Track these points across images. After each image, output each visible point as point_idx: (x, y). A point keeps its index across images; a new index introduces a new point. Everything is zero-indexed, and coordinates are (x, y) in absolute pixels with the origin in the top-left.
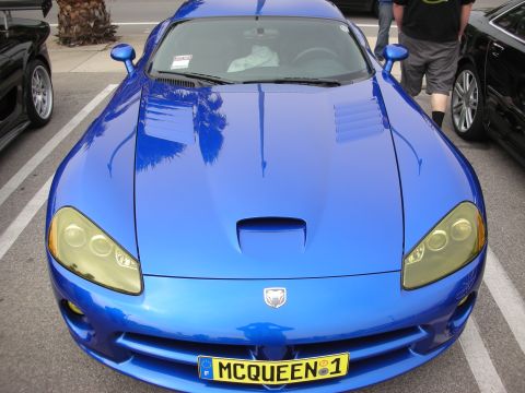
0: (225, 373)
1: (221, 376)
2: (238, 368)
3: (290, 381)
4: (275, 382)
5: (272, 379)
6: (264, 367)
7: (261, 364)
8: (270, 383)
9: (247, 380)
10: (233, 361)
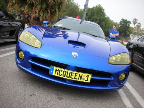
0: (57, 72)
1: (55, 74)
2: (61, 71)
3: (74, 79)
4: (70, 79)
5: (69, 77)
6: (68, 72)
7: (67, 71)
8: (68, 78)
9: (62, 76)
10: (60, 69)
